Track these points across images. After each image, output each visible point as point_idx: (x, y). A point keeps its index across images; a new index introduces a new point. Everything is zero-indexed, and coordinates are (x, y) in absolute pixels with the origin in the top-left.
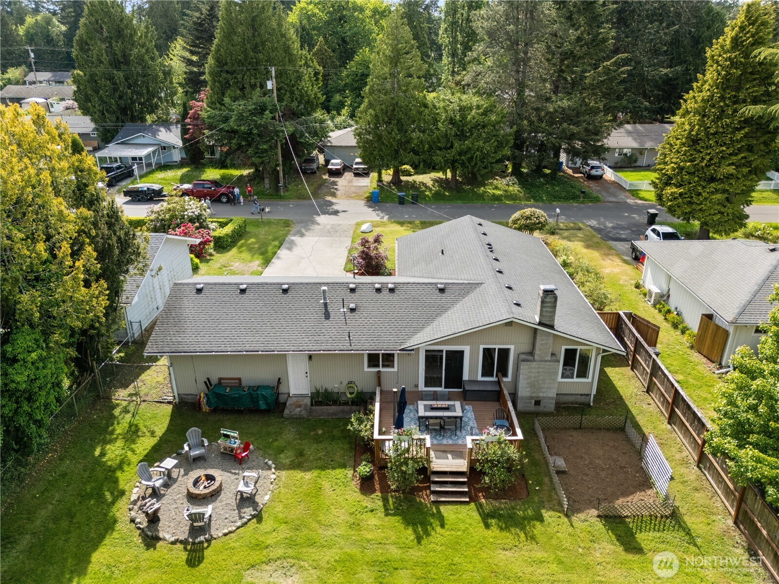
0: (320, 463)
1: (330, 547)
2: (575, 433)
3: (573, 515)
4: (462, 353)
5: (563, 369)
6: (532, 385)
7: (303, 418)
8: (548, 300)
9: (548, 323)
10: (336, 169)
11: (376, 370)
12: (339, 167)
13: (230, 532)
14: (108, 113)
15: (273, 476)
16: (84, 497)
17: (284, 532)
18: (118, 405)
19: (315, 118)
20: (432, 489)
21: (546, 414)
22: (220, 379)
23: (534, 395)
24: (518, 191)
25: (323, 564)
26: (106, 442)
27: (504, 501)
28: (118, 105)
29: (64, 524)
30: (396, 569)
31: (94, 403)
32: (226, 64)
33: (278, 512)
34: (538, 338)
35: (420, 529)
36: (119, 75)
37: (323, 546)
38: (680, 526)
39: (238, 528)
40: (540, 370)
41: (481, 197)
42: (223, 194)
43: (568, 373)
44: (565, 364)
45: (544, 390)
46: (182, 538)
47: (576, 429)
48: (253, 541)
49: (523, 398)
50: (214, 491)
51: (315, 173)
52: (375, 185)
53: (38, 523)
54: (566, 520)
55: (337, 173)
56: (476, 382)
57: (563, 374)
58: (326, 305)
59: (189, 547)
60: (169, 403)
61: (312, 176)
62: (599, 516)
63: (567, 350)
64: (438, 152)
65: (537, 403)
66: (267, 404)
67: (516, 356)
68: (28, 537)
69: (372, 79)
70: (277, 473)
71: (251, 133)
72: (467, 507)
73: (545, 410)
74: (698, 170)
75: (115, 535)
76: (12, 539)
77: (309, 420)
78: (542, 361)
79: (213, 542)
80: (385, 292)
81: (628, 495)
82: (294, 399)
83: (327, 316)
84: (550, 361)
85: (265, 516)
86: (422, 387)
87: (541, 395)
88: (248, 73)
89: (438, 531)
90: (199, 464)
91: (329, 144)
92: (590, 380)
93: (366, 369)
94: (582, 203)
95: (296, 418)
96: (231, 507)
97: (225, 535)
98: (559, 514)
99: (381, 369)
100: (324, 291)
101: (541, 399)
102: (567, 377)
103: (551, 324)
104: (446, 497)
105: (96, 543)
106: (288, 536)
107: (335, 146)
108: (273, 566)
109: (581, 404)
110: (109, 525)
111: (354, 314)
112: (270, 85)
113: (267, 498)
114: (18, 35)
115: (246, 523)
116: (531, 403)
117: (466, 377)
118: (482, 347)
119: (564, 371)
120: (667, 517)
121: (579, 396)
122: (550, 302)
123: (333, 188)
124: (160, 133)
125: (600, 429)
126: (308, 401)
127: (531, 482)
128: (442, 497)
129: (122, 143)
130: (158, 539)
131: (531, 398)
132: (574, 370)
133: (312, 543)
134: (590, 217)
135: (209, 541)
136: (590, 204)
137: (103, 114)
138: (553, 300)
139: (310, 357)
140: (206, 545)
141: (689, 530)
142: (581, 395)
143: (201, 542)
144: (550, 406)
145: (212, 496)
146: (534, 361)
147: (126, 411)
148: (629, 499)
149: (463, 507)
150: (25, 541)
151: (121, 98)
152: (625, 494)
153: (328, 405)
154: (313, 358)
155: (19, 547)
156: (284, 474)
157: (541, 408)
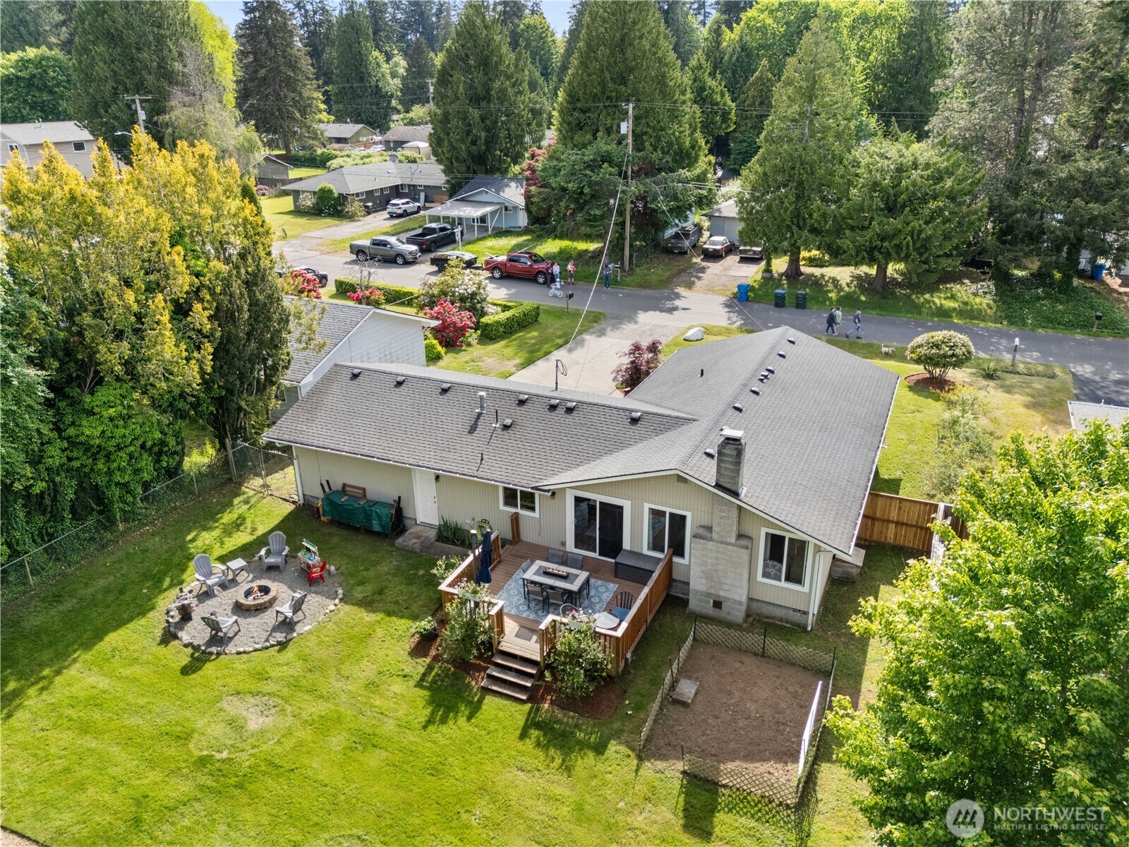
0: (393, 607)
1: (327, 699)
2: (750, 661)
3: (649, 760)
4: (620, 509)
5: (765, 564)
6: (708, 576)
7: (415, 553)
8: (726, 451)
9: (728, 486)
10: (714, 250)
11: (513, 510)
12: (719, 247)
13: (245, 652)
14: (457, 162)
15: (332, 607)
16: (146, 576)
17: (296, 669)
18: (244, 493)
19: (680, 175)
20: (489, 671)
21: (729, 625)
22: (344, 485)
23: (713, 591)
24: (988, 305)
25: (304, 715)
26: (205, 529)
27: (572, 714)
28: (469, 152)
29: (110, 598)
30: (374, 746)
31: (223, 485)
32: (578, 100)
33: (307, 647)
34: (716, 507)
35: (440, 713)
36: (475, 113)
37: (322, 697)
38: (799, 825)
39: (256, 650)
40: (719, 556)
41: (917, 309)
42: (540, 272)
43: (772, 571)
44: (767, 556)
45: (726, 587)
46: (196, 643)
47: (756, 655)
48: (259, 669)
49: (696, 592)
50: (260, 605)
51: (685, 253)
52: (759, 277)
53: (90, 590)
54: (635, 762)
55: (714, 256)
56: (639, 555)
57: (765, 571)
58: (479, 415)
59: (196, 655)
60: (294, 502)
61: (679, 258)
62: (684, 773)
63: (769, 535)
64: (847, 232)
65: (718, 604)
66: (382, 526)
67: (695, 529)
68: (75, 601)
69: (772, 122)
70: (339, 606)
71: (582, 193)
72: (519, 707)
73: (730, 618)
75: (143, 621)
76: (61, 599)
77: (421, 556)
78: (722, 542)
79: (222, 656)
80: (560, 411)
81: (753, 760)
82: (420, 528)
83: (473, 429)
84: (733, 545)
85: (291, 646)
86: (570, 546)
87: (722, 593)
88: (604, 112)
89: (459, 723)
90: (273, 574)
91: (717, 214)
92: (807, 589)
93: (502, 507)
94: (1095, 335)
95: (408, 551)
96: (265, 627)
97: (239, 653)
98: (630, 753)
99: (519, 510)
100: (481, 398)
101: (721, 599)
102: (772, 577)
103: (733, 488)
104: (500, 687)
105: (120, 623)
106: (297, 674)
107: (725, 218)
108: (257, 700)
109: (794, 624)
110: (143, 609)
111: (505, 433)
112: (625, 128)
113: (307, 628)
114: (433, 65)
115: (267, 648)
116: (709, 604)
117: (626, 545)
118: (647, 506)
119: (767, 568)
120: (788, 807)
121: (791, 612)
122: (731, 456)
123: (696, 276)
124: (507, 190)
125: (793, 664)
126: (432, 534)
127: (627, 702)
128: (496, 685)
129: (462, 200)
130: (175, 637)
131: (709, 595)
132: (780, 568)
133: (312, 691)
134: (1082, 359)
135: (218, 654)
136: (1109, 339)
137: (452, 163)
138: (735, 453)
139: (437, 477)
140: (214, 657)
141: (808, 836)
142: (795, 610)
143: (211, 654)
144: (738, 615)
145: (257, 610)
146: (711, 539)
147: (246, 502)
148: (751, 766)
149: (514, 704)
150: (69, 604)
151: (474, 143)
152: (749, 757)
153: (454, 544)
154: (441, 478)
155: (61, 608)
156: (347, 608)
157: (722, 614)
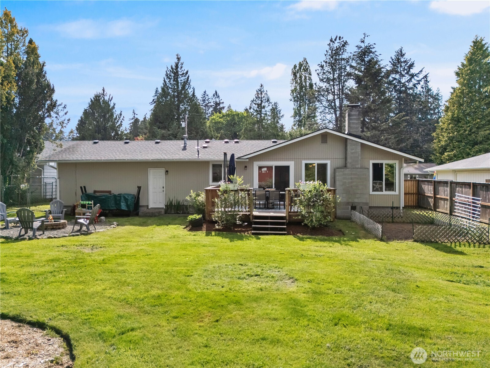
2: (388, 224)
4: (287, 168)
5: (373, 183)
6: (347, 191)
8: (353, 112)
9: (355, 134)
23: (350, 201)
27: (320, 236)
34: (348, 147)
40: (353, 177)
43: (378, 186)
44: (375, 178)
45: (358, 196)
47: (389, 222)
49: (341, 204)
57: (373, 187)
58: (185, 146)
63: (374, 165)
65: (354, 208)
67: (333, 171)
74: (464, 139)
78: (354, 168)
80: (231, 143)
83: (184, 149)
84: (360, 168)
87: (356, 201)
92: (397, 193)
93: (211, 183)
101: (356, 204)
102: (377, 190)
103: (357, 134)
111: (205, 149)
116: (348, 209)
117: (292, 186)
118: (304, 162)
119: (375, 185)
122: (355, 115)
125: (411, 223)
127: (347, 232)
131: (348, 203)
132: (382, 184)
138: (357, 113)
139: (167, 173)
146: (347, 168)
154: (169, 173)
